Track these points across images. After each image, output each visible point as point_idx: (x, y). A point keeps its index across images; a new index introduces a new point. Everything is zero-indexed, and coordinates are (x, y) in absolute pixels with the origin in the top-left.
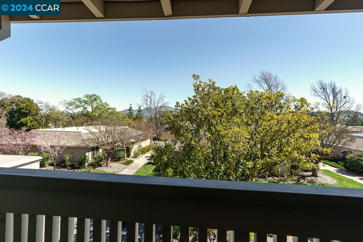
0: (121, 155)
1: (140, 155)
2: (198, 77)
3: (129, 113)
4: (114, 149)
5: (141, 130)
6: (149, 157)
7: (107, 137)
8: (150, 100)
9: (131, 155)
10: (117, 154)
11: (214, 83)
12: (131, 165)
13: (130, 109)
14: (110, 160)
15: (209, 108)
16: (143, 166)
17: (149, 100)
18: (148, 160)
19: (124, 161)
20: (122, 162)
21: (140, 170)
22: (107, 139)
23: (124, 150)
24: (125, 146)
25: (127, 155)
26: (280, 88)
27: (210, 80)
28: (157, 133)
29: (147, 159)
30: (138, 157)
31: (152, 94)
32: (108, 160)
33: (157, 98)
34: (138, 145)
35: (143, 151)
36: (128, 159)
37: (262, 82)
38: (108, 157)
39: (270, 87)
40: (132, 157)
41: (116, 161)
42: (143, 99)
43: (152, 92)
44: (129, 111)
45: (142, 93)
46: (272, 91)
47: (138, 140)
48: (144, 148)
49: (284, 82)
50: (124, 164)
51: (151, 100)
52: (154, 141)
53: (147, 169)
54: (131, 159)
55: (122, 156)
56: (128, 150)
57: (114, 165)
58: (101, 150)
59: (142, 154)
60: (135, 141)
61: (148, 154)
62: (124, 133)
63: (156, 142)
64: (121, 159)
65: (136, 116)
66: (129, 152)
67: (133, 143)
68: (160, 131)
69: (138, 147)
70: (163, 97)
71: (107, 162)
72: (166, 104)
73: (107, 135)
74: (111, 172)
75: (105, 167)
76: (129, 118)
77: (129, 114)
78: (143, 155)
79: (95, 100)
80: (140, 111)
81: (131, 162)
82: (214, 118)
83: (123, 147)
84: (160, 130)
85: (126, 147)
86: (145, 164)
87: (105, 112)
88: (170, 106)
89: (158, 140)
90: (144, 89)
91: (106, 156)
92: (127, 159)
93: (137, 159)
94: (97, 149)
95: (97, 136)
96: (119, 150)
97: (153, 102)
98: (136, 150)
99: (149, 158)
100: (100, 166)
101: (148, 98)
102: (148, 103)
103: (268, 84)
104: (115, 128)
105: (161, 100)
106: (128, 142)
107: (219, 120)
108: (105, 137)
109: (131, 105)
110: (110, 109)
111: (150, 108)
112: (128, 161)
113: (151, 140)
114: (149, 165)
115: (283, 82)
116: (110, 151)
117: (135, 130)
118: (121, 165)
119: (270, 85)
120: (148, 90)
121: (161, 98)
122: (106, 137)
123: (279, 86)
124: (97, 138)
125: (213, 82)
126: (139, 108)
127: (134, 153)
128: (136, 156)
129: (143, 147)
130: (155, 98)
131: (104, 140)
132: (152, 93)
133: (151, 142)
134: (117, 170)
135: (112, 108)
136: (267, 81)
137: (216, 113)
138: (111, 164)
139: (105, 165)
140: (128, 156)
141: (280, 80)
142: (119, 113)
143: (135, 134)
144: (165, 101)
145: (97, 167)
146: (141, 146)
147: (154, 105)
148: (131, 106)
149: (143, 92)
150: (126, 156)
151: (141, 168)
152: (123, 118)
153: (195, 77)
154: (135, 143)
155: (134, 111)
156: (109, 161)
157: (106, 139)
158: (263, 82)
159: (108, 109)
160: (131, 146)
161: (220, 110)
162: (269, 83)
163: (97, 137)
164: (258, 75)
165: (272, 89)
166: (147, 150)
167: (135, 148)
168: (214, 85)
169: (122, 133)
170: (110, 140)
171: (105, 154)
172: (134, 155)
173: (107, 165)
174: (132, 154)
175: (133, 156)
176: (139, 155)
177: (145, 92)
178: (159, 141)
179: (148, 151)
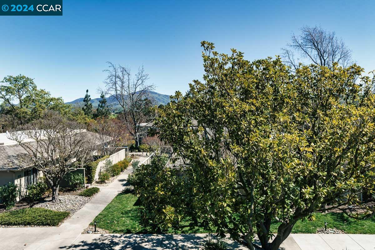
0: (77, 180)
1: (110, 179)
2: (211, 46)
3: (86, 105)
4: (64, 171)
5: (110, 135)
6: (125, 180)
7: (52, 151)
8: (121, 83)
9: (95, 179)
10: (71, 178)
11: (240, 55)
12: (97, 196)
13: (86, 99)
14: (60, 191)
15: (235, 100)
16: (116, 197)
17: (119, 83)
18: (124, 185)
19: (83, 190)
20: (79, 192)
21: (113, 205)
22: (52, 154)
23: (81, 171)
24: (83, 164)
25: (87, 180)
26: (339, 55)
27: (234, 51)
28: (136, 139)
29: (122, 184)
30: (106, 181)
31: (124, 72)
32: (54, 190)
33: (133, 79)
34: (104, 162)
35: (115, 170)
36: (90, 186)
37: (307, 46)
38: (55, 185)
39: (321, 55)
40: (97, 182)
41: (69, 191)
42: (108, 81)
43: (123, 68)
44: (85, 103)
45: (107, 70)
46: (325, 61)
47: (105, 152)
48: (116, 166)
49: (346, 45)
50: (82, 196)
51: (123, 83)
52: (131, 152)
53: (124, 202)
54: (94, 185)
55: (79, 182)
56: (89, 171)
57: (66, 198)
58: (41, 174)
59: (113, 176)
60: (99, 155)
61: (124, 176)
62: (81, 143)
63: (134, 153)
64: (77, 187)
65: (97, 110)
66: (90, 174)
67: (96, 158)
68: (141, 135)
69: (105, 165)
70: (144, 78)
71: (53, 194)
72: (150, 88)
73: (51, 147)
74: (62, 211)
75: (50, 203)
76: (85, 114)
77: (85, 107)
78: (115, 177)
79: (24, 85)
80: (103, 101)
81: (96, 190)
82: (245, 116)
83: (79, 167)
84: (140, 133)
85: (84, 167)
86: (120, 192)
87: (43, 105)
88: (155, 91)
89: (137, 150)
90: (110, 65)
91: (51, 184)
92: (88, 186)
93: (105, 184)
94: (35, 171)
95: (33, 149)
96: (74, 172)
97: (126, 85)
98: (102, 170)
99: (125, 182)
100: (42, 200)
101: (118, 80)
102: (119, 88)
103: (318, 50)
104: (65, 135)
105: (140, 82)
106: (88, 158)
107: (254, 119)
108: (48, 150)
109: (87, 91)
110: (52, 100)
111: (122, 95)
112: (90, 189)
113: (126, 150)
114: (127, 195)
115: (342, 46)
116: (58, 174)
117: (98, 135)
118: (79, 197)
119: (322, 50)
120: (117, 67)
121: (141, 78)
122: (50, 151)
123: (337, 53)
124: (34, 154)
125: (240, 53)
126: (102, 97)
127: (100, 175)
128: (102, 181)
129: (113, 164)
130: (131, 78)
131: (46, 155)
132: (124, 70)
133: (126, 155)
134: (72, 208)
135: (55, 99)
136: (316, 44)
137: (246, 107)
138: (60, 196)
139: (51, 199)
140: (90, 181)
141: (338, 42)
142: (68, 106)
143: (98, 143)
144: (147, 83)
145: (37, 203)
146: (110, 162)
147: (128, 91)
148: (89, 94)
149: (109, 69)
150: (85, 182)
151: (113, 200)
152: (75, 114)
153: (206, 45)
154: (100, 157)
155: (93, 101)
156: (57, 192)
157: (50, 154)
158: (309, 46)
159: (48, 100)
160: (94, 163)
161: (255, 101)
162: (319, 47)
163: (34, 151)
164: (300, 36)
165: (325, 58)
166: (120, 170)
167: (100, 167)
168: (242, 58)
169: (77, 143)
170: (57, 156)
171: (50, 180)
172: (99, 179)
173: (54, 198)
174: (96, 177)
175: (97, 180)
176: (108, 179)
177: (111, 69)
178: (139, 151)
179: (122, 171)
